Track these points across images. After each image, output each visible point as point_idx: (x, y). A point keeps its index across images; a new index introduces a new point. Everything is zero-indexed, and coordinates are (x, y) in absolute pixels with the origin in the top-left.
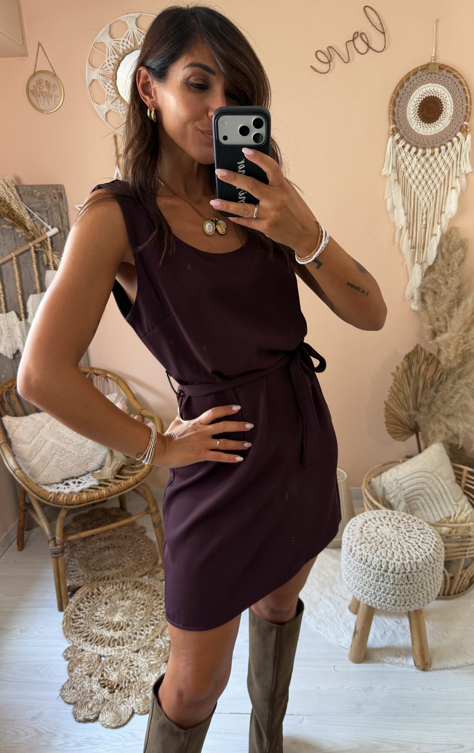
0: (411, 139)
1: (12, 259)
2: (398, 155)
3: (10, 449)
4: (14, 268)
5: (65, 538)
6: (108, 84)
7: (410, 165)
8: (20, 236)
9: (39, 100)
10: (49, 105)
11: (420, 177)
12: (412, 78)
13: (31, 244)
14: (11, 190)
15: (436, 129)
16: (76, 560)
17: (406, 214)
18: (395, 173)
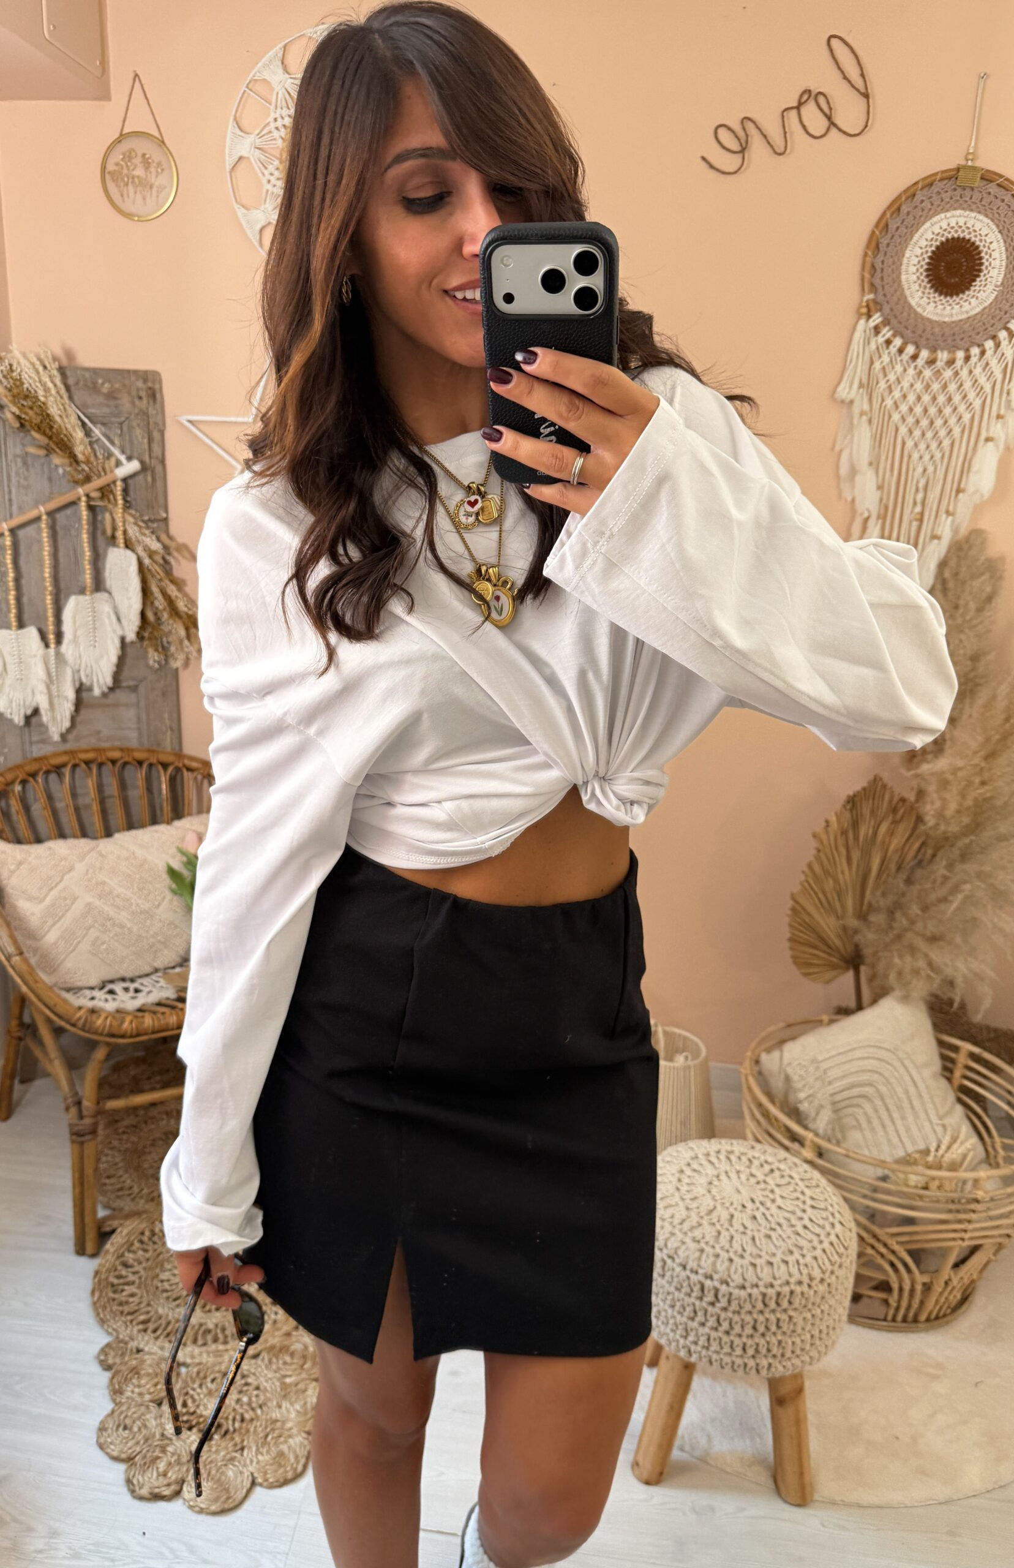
0: (906, 328)
1: (38, 519)
2: (874, 359)
4: (41, 537)
5: (102, 1103)
6: (272, 166)
7: (899, 383)
8: (61, 471)
9: (125, 195)
10: (145, 204)
11: (918, 410)
12: (919, 197)
13: (80, 491)
14: (50, 376)
15: (964, 309)
16: (116, 1154)
17: (880, 487)
18: (866, 400)
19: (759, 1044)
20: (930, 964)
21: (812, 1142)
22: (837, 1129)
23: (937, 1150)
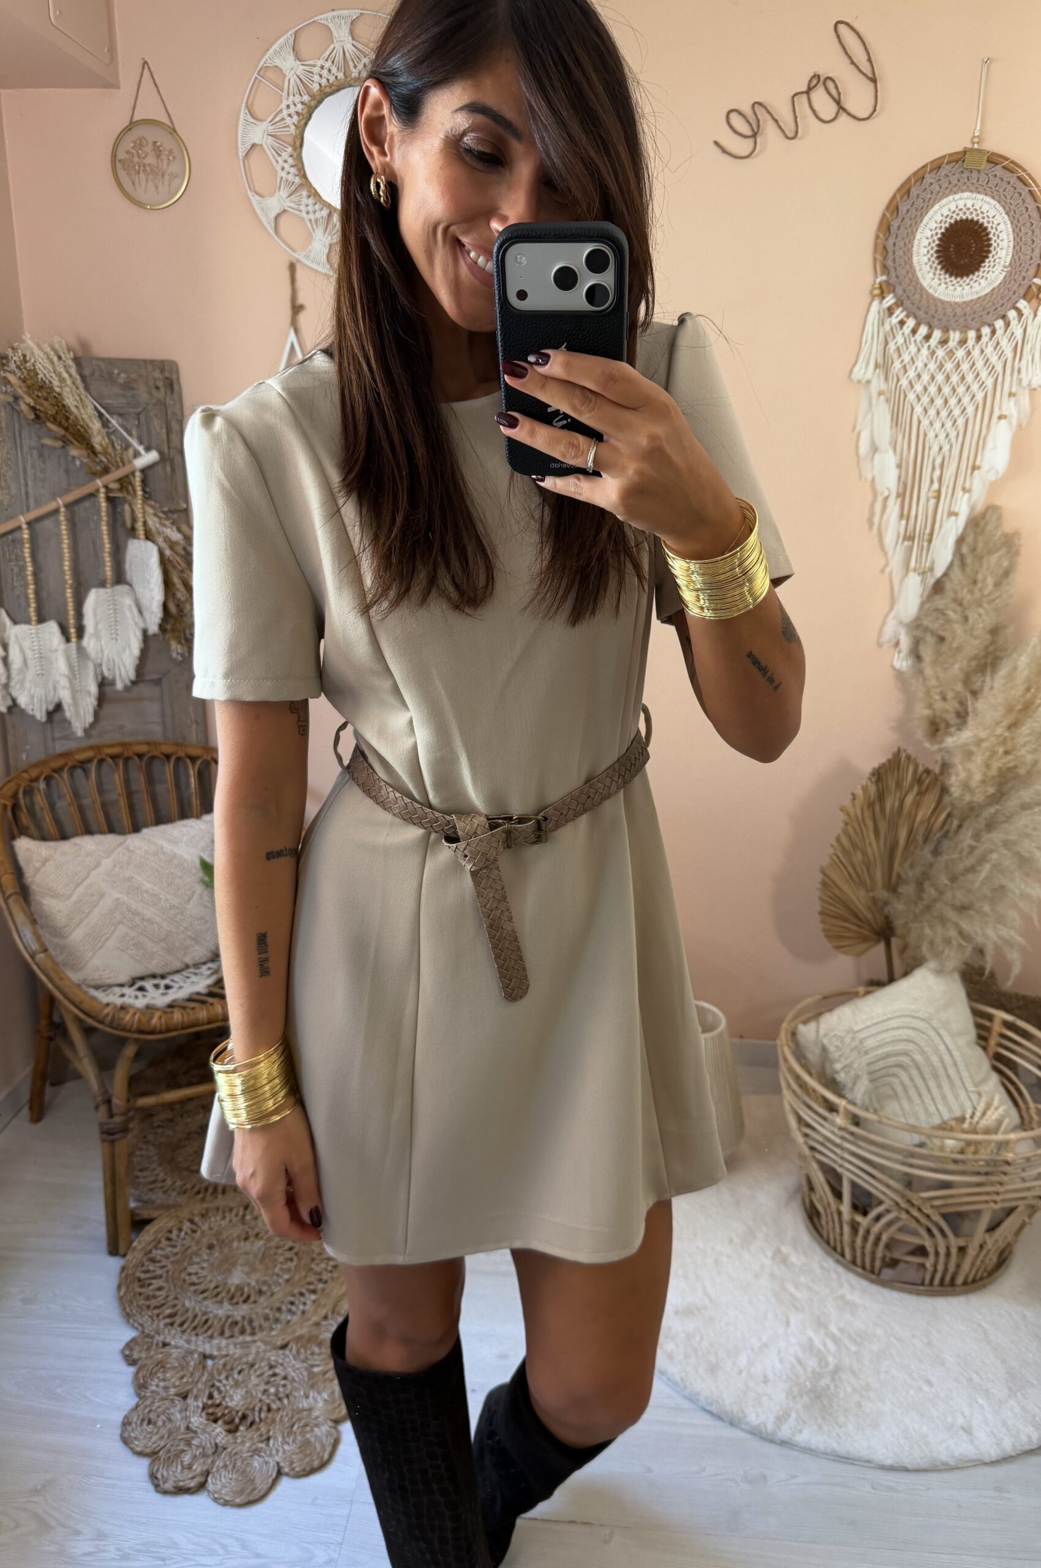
0: (919, 309)
1: (56, 511)
2: (889, 340)
3: (26, 908)
4: (60, 530)
5: (132, 1101)
6: (285, 155)
7: (914, 363)
8: (78, 463)
9: (137, 183)
10: (158, 193)
11: (933, 389)
12: (929, 178)
13: (99, 482)
14: (65, 367)
15: (974, 290)
16: (151, 1148)
17: (899, 466)
18: (882, 377)
19: (796, 1017)
20: (961, 933)
21: (847, 1111)
22: (874, 1098)
23: (972, 1117)
